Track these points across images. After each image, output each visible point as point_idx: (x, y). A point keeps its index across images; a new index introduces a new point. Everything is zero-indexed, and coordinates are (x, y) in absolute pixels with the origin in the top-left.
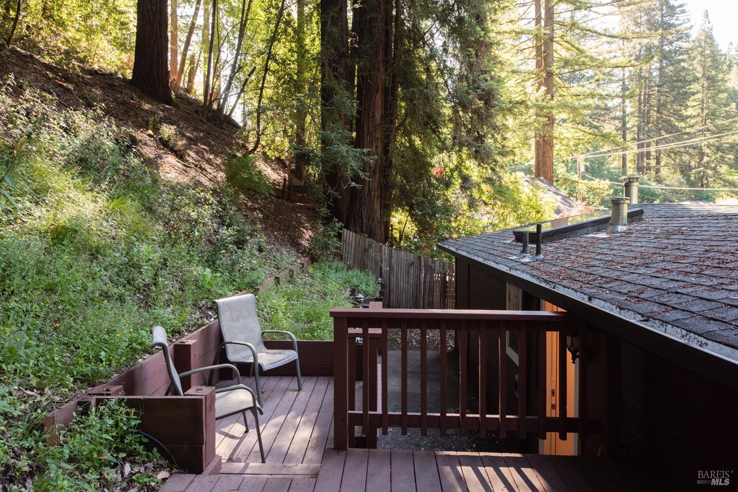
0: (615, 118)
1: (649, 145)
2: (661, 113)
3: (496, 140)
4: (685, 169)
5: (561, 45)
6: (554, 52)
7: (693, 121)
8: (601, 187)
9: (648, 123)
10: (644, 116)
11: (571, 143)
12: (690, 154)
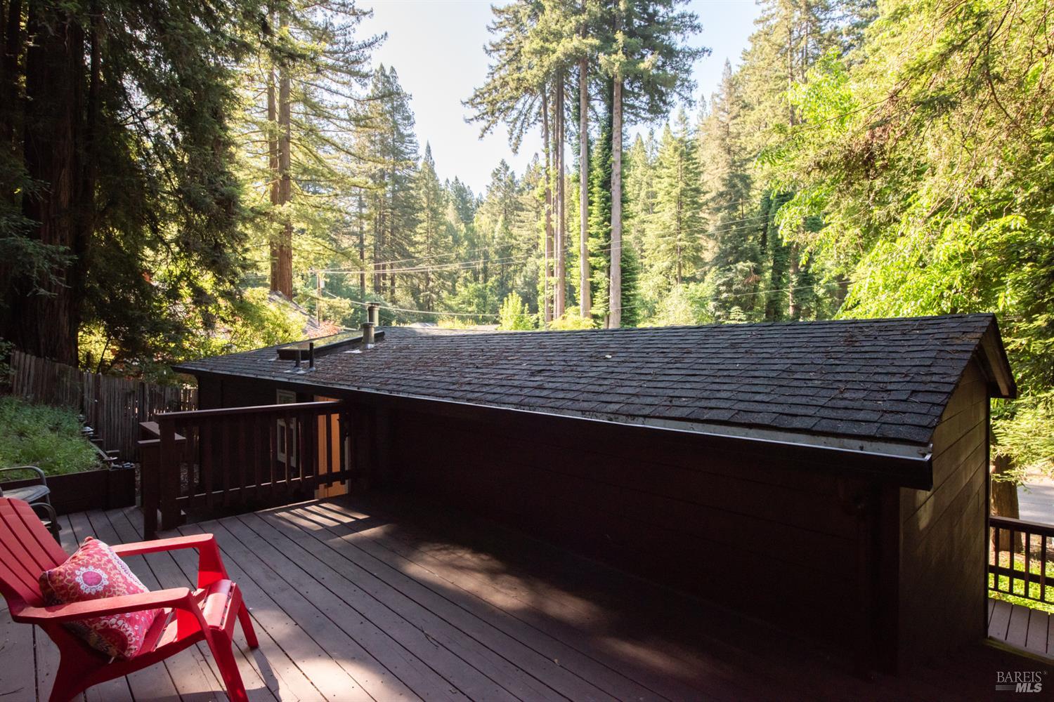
0: (353, 234)
1: (384, 267)
2: (394, 235)
3: (235, 251)
4: (415, 292)
5: (298, 147)
6: (291, 154)
7: (421, 247)
8: (342, 305)
9: (383, 243)
10: (379, 235)
11: (312, 257)
12: (419, 278)
